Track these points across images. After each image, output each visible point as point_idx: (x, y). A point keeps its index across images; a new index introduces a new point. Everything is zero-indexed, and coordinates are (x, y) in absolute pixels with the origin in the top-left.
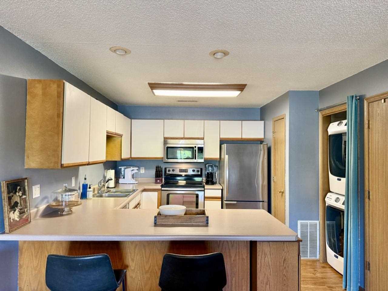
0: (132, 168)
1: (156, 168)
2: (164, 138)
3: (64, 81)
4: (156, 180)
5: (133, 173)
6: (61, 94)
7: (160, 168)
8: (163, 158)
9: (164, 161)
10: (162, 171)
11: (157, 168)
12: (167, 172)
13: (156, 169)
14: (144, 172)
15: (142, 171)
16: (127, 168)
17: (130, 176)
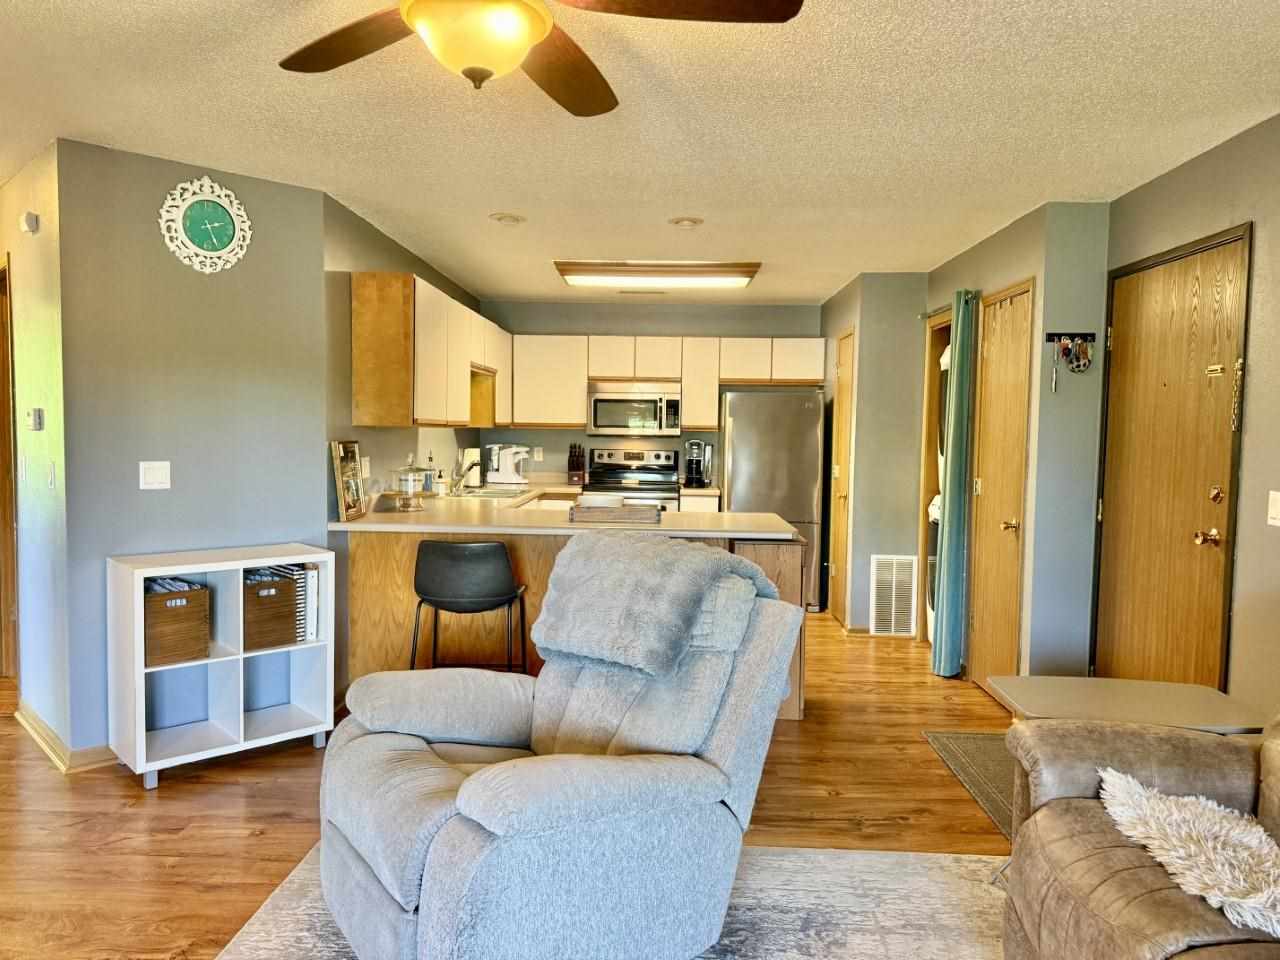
0: (515, 449)
1: (571, 447)
2: (589, 379)
3: (415, 276)
4: (570, 478)
5: (516, 461)
6: (410, 299)
7: (580, 447)
8: (585, 426)
9: (589, 432)
10: (583, 456)
11: (573, 447)
12: (596, 460)
13: (571, 452)
14: (541, 459)
15: (538, 456)
16: (503, 448)
17: (511, 468)
